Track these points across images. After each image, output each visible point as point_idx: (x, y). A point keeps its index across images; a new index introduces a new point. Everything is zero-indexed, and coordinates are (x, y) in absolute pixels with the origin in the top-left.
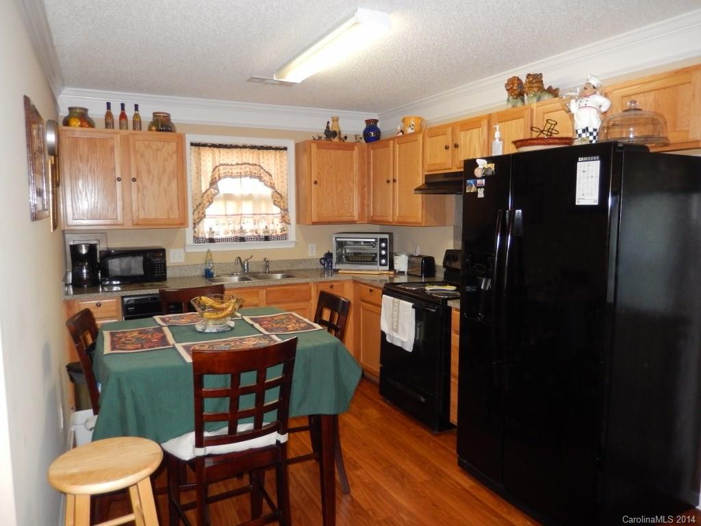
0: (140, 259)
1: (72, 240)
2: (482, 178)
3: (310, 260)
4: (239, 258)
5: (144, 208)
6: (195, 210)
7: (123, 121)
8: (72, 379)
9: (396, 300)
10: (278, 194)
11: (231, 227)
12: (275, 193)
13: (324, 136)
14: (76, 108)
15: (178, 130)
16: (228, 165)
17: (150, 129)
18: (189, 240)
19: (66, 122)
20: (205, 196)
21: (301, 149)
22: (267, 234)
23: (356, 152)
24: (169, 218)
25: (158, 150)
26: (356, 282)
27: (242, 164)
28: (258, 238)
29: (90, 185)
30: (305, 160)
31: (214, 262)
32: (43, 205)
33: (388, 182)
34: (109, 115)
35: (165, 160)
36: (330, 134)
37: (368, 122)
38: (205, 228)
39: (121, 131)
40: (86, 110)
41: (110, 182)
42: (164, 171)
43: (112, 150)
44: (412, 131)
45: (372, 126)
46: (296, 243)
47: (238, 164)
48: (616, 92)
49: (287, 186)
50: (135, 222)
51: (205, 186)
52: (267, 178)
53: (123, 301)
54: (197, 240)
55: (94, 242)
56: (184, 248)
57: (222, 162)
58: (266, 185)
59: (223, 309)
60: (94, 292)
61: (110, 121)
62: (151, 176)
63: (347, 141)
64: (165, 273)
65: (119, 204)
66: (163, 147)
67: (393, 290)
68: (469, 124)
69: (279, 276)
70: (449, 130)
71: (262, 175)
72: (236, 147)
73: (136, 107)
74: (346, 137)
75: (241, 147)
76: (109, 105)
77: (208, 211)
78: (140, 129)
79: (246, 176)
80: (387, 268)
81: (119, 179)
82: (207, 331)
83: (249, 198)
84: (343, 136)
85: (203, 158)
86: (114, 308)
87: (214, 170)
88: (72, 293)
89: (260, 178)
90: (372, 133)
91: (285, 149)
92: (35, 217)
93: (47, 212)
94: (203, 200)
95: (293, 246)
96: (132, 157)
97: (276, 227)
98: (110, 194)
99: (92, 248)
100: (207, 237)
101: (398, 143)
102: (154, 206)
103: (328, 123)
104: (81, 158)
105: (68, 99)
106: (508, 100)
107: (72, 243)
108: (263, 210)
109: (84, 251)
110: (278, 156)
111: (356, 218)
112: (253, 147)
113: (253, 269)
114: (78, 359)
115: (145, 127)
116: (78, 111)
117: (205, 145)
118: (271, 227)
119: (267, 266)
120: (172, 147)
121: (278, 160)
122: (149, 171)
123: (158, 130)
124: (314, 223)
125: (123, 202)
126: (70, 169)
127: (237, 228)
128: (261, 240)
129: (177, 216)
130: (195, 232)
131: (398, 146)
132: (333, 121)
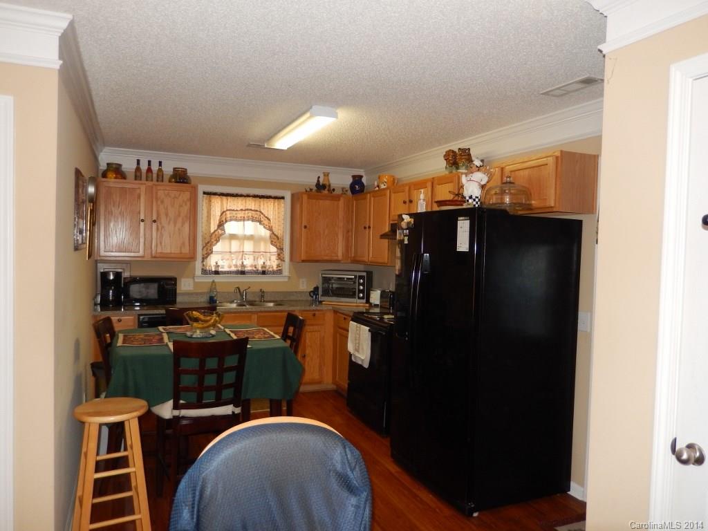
0: (156, 285)
1: (102, 268)
2: (406, 229)
3: (301, 293)
4: (238, 288)
5: (161, 243)
6: (204, 247)
7: (150, 174)
8: (94, 374)
9: (359, 325)
10: (275, 235)
11: (234, 262)
12: (273, 235)
13: (315, 188)
14: (113, 164)
15: (193, 182)
16: (233, 210)
17: (170, 181)
18: (198, 272)
19: (104, 175)
20: (214, 236)
21: (295, 198)
22: (264, 269)
23: (341, 203)
24: (181, 253)
25: (175, 197)
26: (336, 312)
27: (245, 210)
28: (256, 272)
29: (120, 223)
30: (298, 207)
31: (218, 291)
32: (82, 240)
33: (365, 228)
34: (138, 169)
35: (181, 206)
36: (320, 187)
37: (354, 177)
38: (212, 261)
39: (147, 182)
40: (120, 165)
41: (136, 222)
42: (179, 215)
43: (139, 197)
44: (385, 187)
45: (357, 180)
46: (289, 277)
47: (242, 210)
48: (507, 167)
49: (283, 229)
50: (154, 255)
51: (213, 227)
52: (266, 222)
53: (139, 318)
54: (205, 272)
55: (120, 270)
56: (193, 278)
57: (228, 208)
58: (264, 227)
59: (207, 321)
60: (116, 310)
61: (138, 174)
62: (168, 219)
63: (335, 193)
64: (176, 298)
65: (142, 240)
66: (180, 195)
67: (360, 318)
68: (420, 185)
69: (271, 305)
70: (407, 188)
71: (262, 219)
72: (241, 196)
73: (160, 163)
74: (334, 190)
75: (245, 196)
76: (138, 161)
77: (215, 248)
78: (162, 181)
79: (248, 220)
80: (364, 301)
81: (143, 221)
82: (194, 336)
83: (251, 238)
84: (332, 189)
85: (213, 204)
86: (132, 324)
87: (222, 214)
88: (99, 310)
89: (260, 222)
90: (357, 186)
91: (283, 198)
92: (76, 249)
93: (85, 246)
94: (211, 239)
95: (286, 280)
96: (154, 203)
97: (273, 263)
98: (135, 232)
99: (118, 275)
100: (213, 270)
101: (374, 197)
102: (169, 242)
103: (319, 177)
104: (114, 203)
105: (106, 157)
106: (446, 168)
107: (102, 271)
108: (262, 249)
109: (112, 277)
110: (276, 204)
111: (340, 257)
112: (255, 196)
113: (250, 298)
114: (100, 359)
115: (166, 178)
116: (114, 166)
117: (215, 194)
118: (268, 263)
119: (262, 296)
120: (187, 195)
121: (276, 208)
122: (167, 215)
123: (176, 182)
124: (303, 261)
125: (145, 238)
126: (105, 211)
127: (239, 263)
128: (259, 273)
129: (188, 252)
130: (203, 265)
131: (372, 199)
132: (325, 175)
